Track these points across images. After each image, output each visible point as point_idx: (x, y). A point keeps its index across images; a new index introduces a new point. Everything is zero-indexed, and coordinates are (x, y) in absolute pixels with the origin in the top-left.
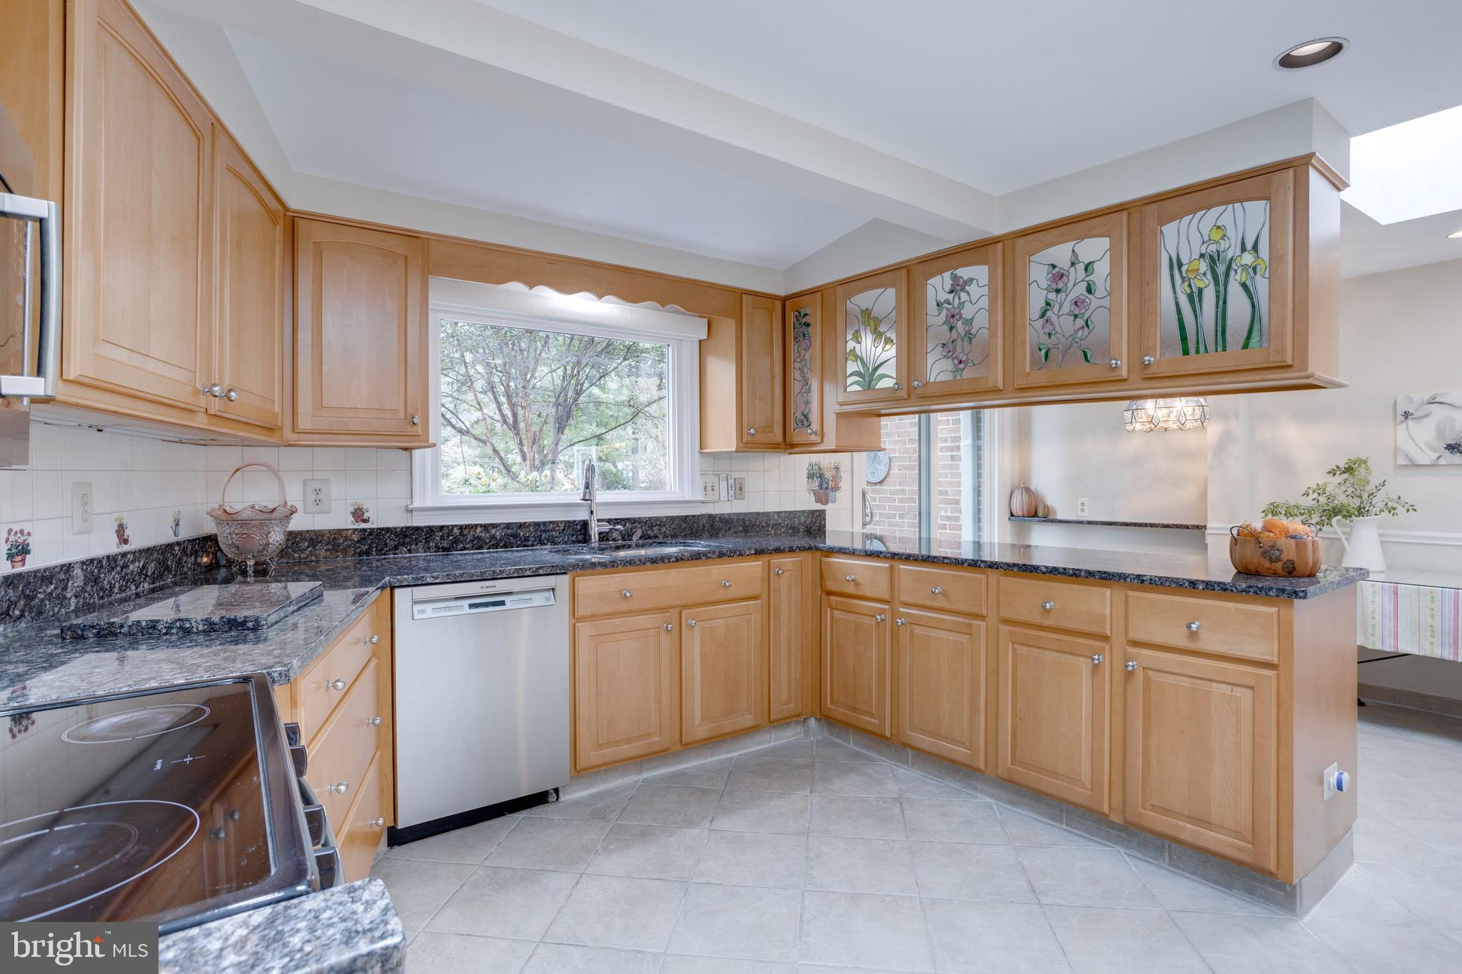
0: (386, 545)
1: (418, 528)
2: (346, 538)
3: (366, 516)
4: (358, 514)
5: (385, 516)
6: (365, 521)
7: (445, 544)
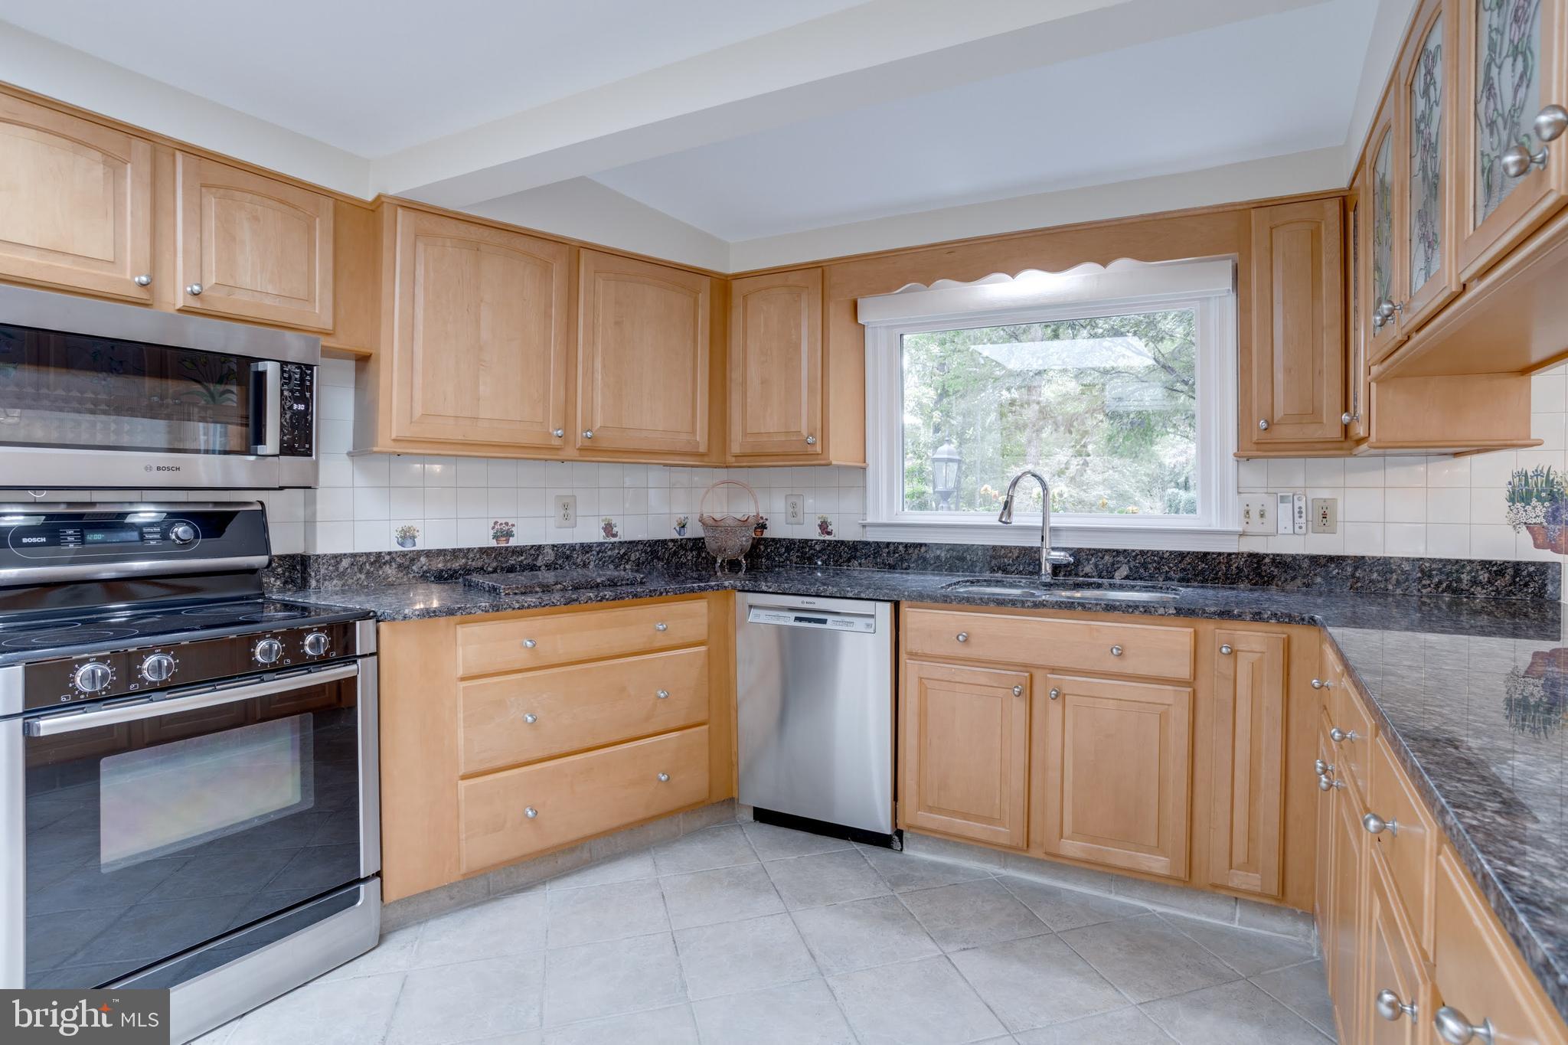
0: (841, 556)
1: (867, 543)
2: (811, 547)
3: (829, 529)
4: (824, 527)
5: (845, 531)
6: (829, 533)
7: (891, 561)
